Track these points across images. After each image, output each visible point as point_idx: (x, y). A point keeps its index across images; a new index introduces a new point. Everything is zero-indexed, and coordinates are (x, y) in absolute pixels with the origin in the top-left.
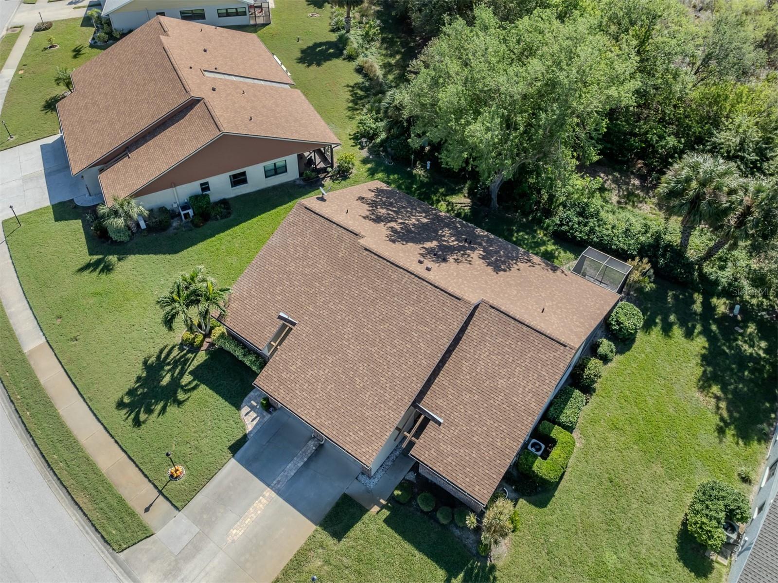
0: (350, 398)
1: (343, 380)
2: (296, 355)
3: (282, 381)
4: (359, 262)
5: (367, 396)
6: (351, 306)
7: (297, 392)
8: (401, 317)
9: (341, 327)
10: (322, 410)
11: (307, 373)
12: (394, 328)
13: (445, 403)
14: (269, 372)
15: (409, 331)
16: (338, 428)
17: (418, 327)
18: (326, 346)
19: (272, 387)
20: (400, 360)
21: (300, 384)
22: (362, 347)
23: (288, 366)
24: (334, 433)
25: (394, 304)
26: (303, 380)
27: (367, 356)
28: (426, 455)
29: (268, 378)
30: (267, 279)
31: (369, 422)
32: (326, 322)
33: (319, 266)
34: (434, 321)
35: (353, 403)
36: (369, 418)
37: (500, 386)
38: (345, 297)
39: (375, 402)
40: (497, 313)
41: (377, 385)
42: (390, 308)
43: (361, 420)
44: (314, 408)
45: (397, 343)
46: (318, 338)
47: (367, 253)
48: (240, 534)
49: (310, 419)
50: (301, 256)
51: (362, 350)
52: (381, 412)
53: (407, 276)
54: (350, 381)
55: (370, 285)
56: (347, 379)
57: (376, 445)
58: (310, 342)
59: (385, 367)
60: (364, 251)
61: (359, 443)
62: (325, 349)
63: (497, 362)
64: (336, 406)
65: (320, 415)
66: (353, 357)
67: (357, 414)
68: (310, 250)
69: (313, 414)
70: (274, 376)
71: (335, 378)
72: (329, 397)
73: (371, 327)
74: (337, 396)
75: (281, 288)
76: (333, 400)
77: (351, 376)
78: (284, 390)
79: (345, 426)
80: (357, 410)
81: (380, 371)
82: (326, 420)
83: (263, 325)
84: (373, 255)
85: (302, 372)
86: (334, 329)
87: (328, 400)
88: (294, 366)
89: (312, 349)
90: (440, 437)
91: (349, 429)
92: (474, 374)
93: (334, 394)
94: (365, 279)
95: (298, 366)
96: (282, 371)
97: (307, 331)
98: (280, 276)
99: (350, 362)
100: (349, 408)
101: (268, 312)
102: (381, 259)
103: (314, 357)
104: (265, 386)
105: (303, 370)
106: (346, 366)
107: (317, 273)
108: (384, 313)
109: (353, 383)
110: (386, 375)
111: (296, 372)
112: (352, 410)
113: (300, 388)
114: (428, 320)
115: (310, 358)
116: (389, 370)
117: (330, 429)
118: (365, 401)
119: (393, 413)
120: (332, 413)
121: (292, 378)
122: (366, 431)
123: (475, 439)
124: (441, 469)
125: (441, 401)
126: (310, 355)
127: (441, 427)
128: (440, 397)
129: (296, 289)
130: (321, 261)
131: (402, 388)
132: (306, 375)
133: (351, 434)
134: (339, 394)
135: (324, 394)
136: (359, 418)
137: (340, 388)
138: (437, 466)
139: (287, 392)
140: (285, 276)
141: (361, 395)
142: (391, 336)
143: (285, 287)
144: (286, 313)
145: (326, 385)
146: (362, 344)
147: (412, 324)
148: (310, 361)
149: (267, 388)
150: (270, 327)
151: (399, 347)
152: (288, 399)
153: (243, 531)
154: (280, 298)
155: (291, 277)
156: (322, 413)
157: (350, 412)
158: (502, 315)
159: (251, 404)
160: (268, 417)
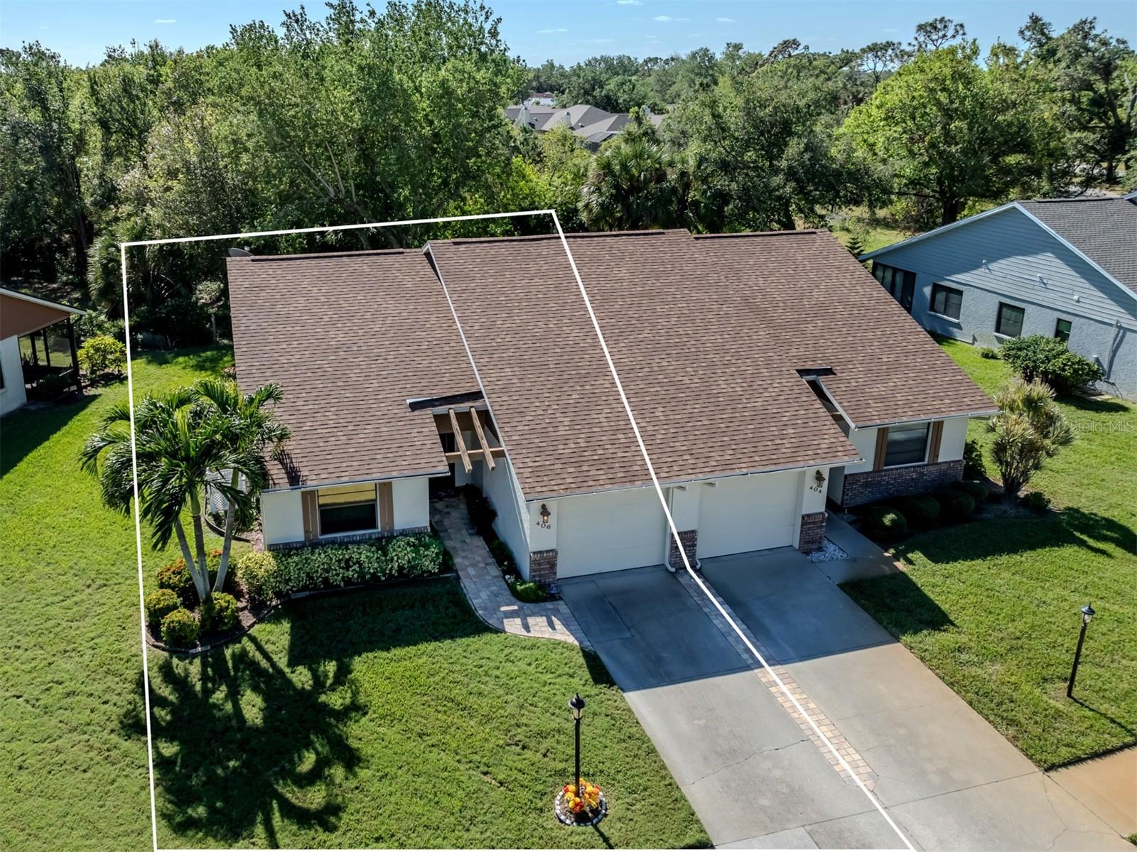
2: (540, 412)
4: (469, 261)
11: (596, 421)
14: (531, 464)
18: (574, 372)
21: (607, 442)
23: (552, 434)
27: (649, 346)
30: (310, 375)
32: (525, 346)
40: (708, 240)
47: (463, 246)
58: (540, 383)
62: (578, 376)
75: (356, 371)
83: (399, 436)
85: (586, 426)
96: (551, 448)
98: (331, 358)
101: (378, 413)
104: (555, 488)
124: (911, 413)
138: (902, 414)
140: (341, 353)
144: (420, 396)
150: (415, 430)
154: (375, 385)
159: (504, 612)
160: (562, 606)
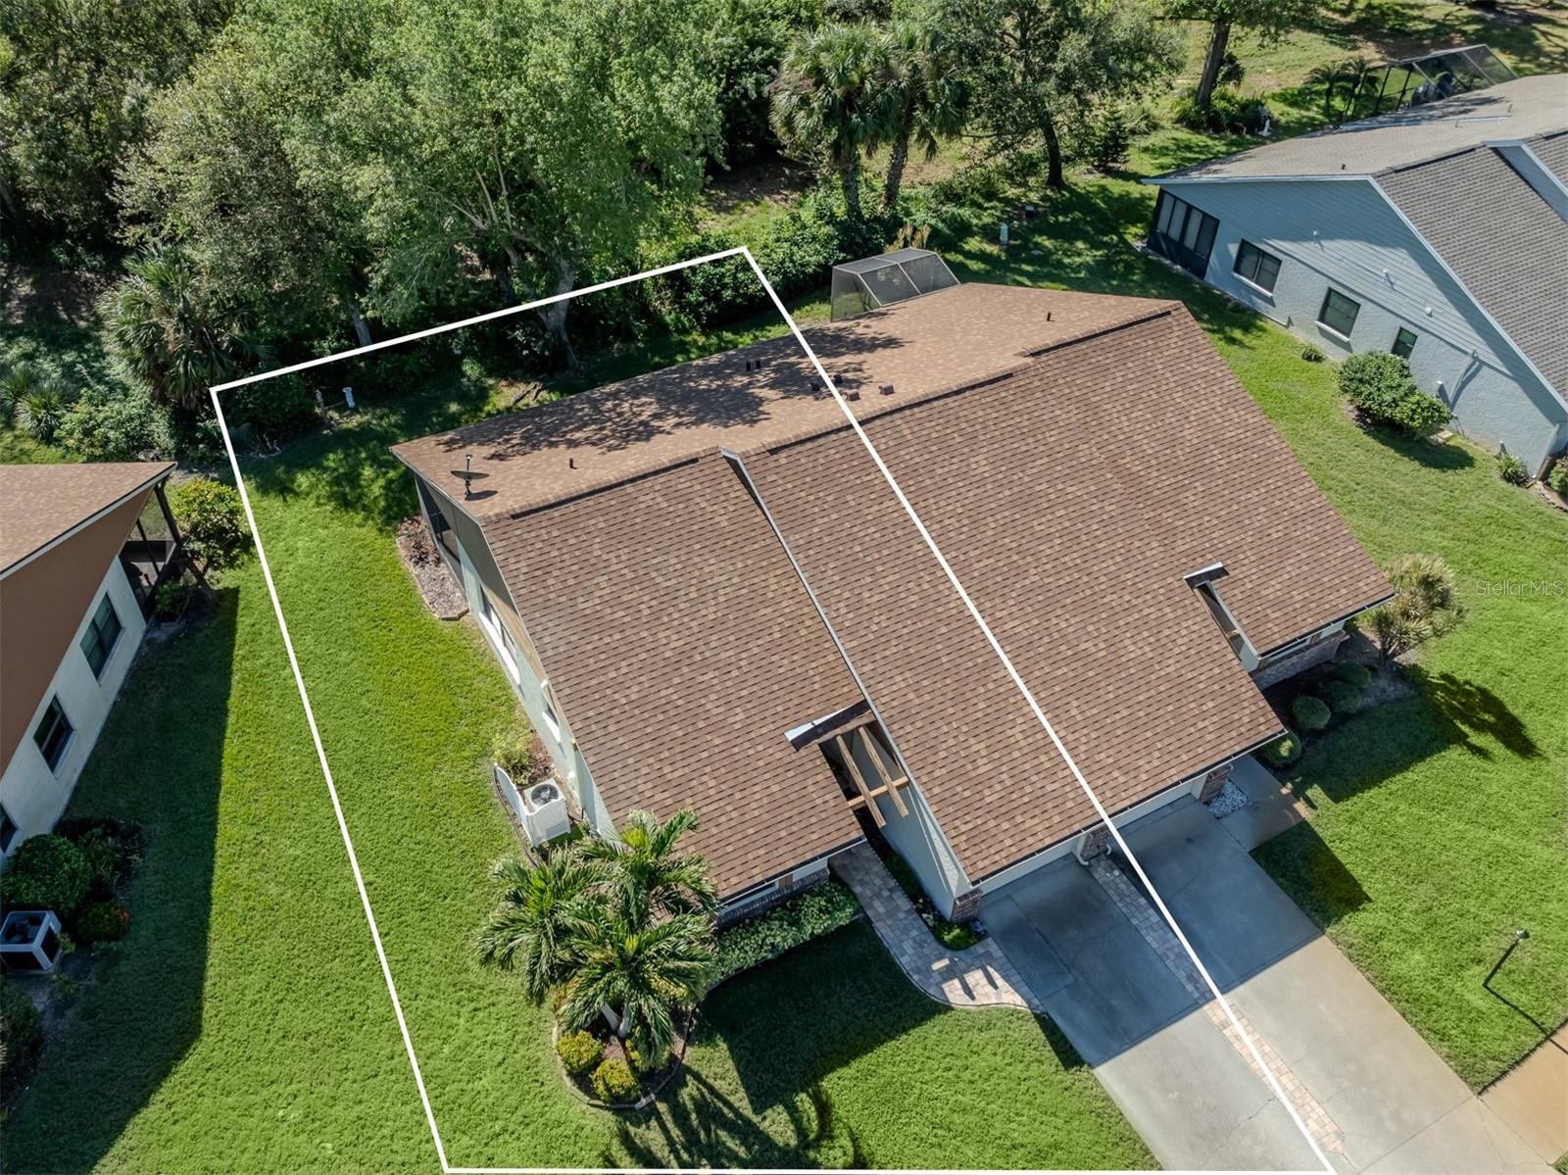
0: (1120, 684)
1: (1072, 674)
2: (952, 742)
3: (1003, 810)
4: (797, 483)
5: (1132, 648)
6: (899, 562)
7: (1049, 788)
8: (989, 487)
9: (940, 610)
10: (1120, 756)
11: (1013, 740)
12: (1006, 514)
13: (1188, 539)
14: (964, 828)
15: (1028, 492)
16: (1178, 744)
17: (1029, 472)
18: (970, 664)
19: (1008, 842)
20: (1083, 545)
21: (1032, 772)
22: (1014, 594)
23: (973, 774)
24: (1185, 757)
25: (951, 481)
26: (1027, 758)
27: (1040, 598)
28: (1276, 629)
29: (977, 840)
30: (661, 717)
31: (1190, 676)
32: (906, 631)
33: (716, 580)
34: (1031, 440)
35: (1135, 685)
36: (1183, 671)
37: (1195, 441)
38: (868, 559)
39: (1152, 640)
40: (1052, 355)
41: (1117, 617)
42: (954, 493)
43: (1180, 688)
44: (1108, 770)
45: (1042, 527)
46: (938, 670)
47: (783, 455)
48: (1321, 1112)
49: (1130, 792)
50: (653, 603)
51: (1021, 599)
52: (1180, 642)
53: (899, 422)
54: (1081, 663)
55: (873, 496)
56: (1073, 666)
57: (1243, 689)
58: (938, 693)
59: (1086, 579)
60: (775, 457)
61: (1226, 721)
62: (976, 670)
63: (1149, 416)
64: (1125, 721)
65: (1131, 767)
66: (1027, 626)
67: (1162, 688)
68: (654, 575)
69: (1122, 779)
70: (979, 821)
71: (1057, 689)
72: (1097, 726)
73: (977, 552)
74: (1105, 706)
75: (713, 697)
76: (1109, 721)
77: (1070, 653)
78: (1030, 814)
79: (1178, 728)
80: (1154, 684)
81: (1088, 592)
82: (1148, 758)
83: (794, 796)
84: (799, 448)
85: (1005, 751)
86: (938, 625)
87: (1104, 731)
88: (980, 762)
89: (961, 699)
90: (1250, 586)
91: (1189, 723)
92: (1154, 462)
93: (1095, 711)
94: (849, 497)
95: (984, 753)
96: (977, 797)
97: (903, 685)
98: (677, 680)
99: (1036, 637)
100: (1141, 698)
101: (761, 763)
102: (822, 441)
103: (982, 705)
104: (997, 858)
105: (1001, 745)
106: (1041, 650)
107: (732, 595)
108: (960, 510)
109: (1090, 659)
110: (1103, 587)
111: (997, 763)
112: (1148, 695)
113: (1042, 775)
114: (1024, 449)
115: (979, 715)
116: (1095, 575)
117: (1173, 763)
118: (1142, 658)
119: (1190, 622)
120: (1138, 739)
121: (1008, 783)
122: (1206, 692)
123: (1275, 536)
124: (1310, 620)
125: (1180, 542)
126: (971, 710)
127: (1232, 573)
128: (1172, 539)
129: (742, 663)
130: (707, 570)
131: (1145, 576)
132: (1017, 746)
133: (1201, 725)
134: (1101, 700)
135: (1085, 731)
136: (1173, 691)
137: (1086, 691)
138: (1302, 624)
139: (1037, 811)
140: (685, 670)
141: (1124, 659)
142: (1020, 529)
143: (718, 688)
144: (798, 722)
145: (1067, 716)
146: (1006, 590)
147: (1015, 477)
148: (987, 719)
149: (1003, 854)
150: (810, 782)
151: (1052, 530)
152: (1057, 819)
153: (1314, 1104)
154: (742, 716)
155: (698, 658)
156: (1128, 760)
157: (1151, 701)
158: (1061, 352)
159: (940, 972)
160: (991, 945)
